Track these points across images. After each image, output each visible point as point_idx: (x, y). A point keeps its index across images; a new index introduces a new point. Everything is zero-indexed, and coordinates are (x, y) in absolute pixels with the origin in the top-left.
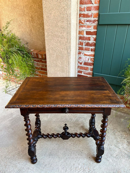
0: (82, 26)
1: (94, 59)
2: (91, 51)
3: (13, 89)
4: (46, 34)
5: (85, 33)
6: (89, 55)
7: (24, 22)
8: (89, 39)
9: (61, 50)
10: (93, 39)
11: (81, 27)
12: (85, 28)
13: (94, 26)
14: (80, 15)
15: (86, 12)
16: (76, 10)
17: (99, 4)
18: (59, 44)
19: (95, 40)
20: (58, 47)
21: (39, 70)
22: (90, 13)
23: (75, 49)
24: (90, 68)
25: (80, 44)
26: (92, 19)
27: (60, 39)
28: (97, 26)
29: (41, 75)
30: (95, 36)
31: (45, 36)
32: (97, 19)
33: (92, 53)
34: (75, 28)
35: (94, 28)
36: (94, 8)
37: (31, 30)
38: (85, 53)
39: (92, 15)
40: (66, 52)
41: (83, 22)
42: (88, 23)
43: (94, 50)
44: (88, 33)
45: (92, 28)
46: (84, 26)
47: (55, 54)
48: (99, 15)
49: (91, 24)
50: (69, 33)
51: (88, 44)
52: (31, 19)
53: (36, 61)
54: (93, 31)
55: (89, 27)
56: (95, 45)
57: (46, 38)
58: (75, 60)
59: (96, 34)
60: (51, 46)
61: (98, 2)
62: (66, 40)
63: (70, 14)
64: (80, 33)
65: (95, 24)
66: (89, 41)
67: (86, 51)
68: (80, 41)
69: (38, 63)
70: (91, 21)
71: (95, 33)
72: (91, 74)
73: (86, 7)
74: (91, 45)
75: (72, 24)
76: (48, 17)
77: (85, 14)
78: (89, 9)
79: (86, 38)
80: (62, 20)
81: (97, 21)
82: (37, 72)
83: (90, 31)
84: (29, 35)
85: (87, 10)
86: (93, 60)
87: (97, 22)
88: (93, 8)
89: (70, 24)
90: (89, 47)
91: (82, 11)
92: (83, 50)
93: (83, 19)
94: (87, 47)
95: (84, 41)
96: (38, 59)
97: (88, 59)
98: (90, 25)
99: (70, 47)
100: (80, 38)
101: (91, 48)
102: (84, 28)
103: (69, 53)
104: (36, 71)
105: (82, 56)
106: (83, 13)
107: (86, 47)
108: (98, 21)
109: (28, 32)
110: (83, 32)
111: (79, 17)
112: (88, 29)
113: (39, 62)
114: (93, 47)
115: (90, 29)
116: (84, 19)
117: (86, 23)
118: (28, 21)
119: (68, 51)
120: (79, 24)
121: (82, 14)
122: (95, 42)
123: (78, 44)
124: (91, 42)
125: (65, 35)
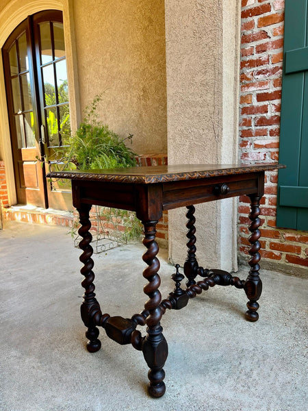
0: (248, 86)
1: (278, 153)
2: (271, 135)
4: (170, 104)
5: (255, 98)
6: (266, 147)
7: (128, 101)
8: (264, 110)
9: (201, 131)
10: (274, 108)
11: (246, 88)
12: (255, 89)
13: (276, 81)
14: (243, 64)
15: (256, 57)
16: (234, 51)
17: (284, 35)
18: (196, 121)
19: (279, 109)
20: (193, 127)
22: (264, 56)
23: (232, 130)
24: (271, 176)
25: (244, 124)
26: (270, 66)
27: (198, 109)
28: (282, 80)
30: (277, 102)
31: (168, 109)
32: (279, 65)
33: (275, 140)
34: (232, 85)
35: (274, 85)
36: (273, 44)
37: (141, 115)
38: (257, 142)
39: (268, 59)
40: (211, 135)
41: (249, 76)
42: (261, 77)
43: (278, 133)
44: (261, 97)
45: (271, 84)
46: (253, 85)
47: (188, 143)
48: (284, 56)
49: (268, 78)
50: (218, 93)
51: (262, 122)
52: (142, 93)
54: (273, 91)
55: (262, 84)
56: (279, 120)
57: (169, 114)
58: (231, 155)
59: (280, 97)
60: (179, 128)
61: (280, 31)
62: (212, 109)
63: (221, 55)
64: (243, 99)
65: (278, 75)
66: (265, 115)
67: (258, 137)
68: (245, 116)
70: (268, 71)
71: (278, 95)
72: (274, 190)
73: (255, 47)
74: (269, 122)
75: (224, 75)
76: (175, 70)
77: (253, 61)
78: (261, 49)
79: (258, 108)
80: (203, 71)
81: (281, 68)
83: (266, 91)
84: (137, 126)
85: (258, 52)
86: (277, 155)
87: (280, 70)
88: (271, 45)
89: (220, 74)
90: (265, 127)
91: (246, 55)
92: (252, 136)
93: (248, 71)
94: (261, 127)
95: (253, 116)
97: (265, 155)
98: (265, 79)
99: (220, 122)
100: (244, 111)
101: (269, 128)
102: (252, 89)
103: (218, 137)
105: (249, 149)
106: (248, 59)
107: (258, 127)
108: (283, 68)
109: (134, 121)
110: (249, 97)
111: (241, 68)
112: (261, 88)
114: (275, 127)
115: (266, 87)
116: (252, 69)
117: (256, 77)
118: (135, 100)
119: (217, 132)
120: (241, 82)
121: (248, 62)
122: (278, 114)
123: (239, 125)
124: (268, 115)
125: (208, 99)
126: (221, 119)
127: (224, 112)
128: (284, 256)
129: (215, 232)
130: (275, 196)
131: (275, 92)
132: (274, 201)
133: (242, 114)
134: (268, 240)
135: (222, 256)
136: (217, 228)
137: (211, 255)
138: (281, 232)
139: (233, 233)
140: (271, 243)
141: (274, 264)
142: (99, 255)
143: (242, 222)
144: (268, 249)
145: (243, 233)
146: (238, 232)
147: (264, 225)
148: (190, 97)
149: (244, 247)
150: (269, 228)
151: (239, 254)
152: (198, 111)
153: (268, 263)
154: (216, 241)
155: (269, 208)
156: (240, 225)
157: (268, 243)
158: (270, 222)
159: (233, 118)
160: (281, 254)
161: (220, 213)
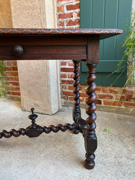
4: (13, 8)
5: (65, 8)
8: (71, 15)
10: (76, 14)
11: (60, 2)
12: (65, 2)
18: (30, 19)
19: (79, 15)
20: (29, 23)
21: (11, 71)
25: (60, 25)
27: (31, 11)
29: (13, 78)
30: (78, 10)
31: (12, 12)
44: (69, 8)
51: (70, 23)
54: (75, 4)
56: (79, 22)
57: (13, 15)
59: (80, 8)
62: (39, 11)
64: (59, 9)
66: (71, 19)
68: (60, 20)
71: (78, 6)
74: (74, 23)
79: (67, 14)
82: (7, 74)
83: (71, 4)
90: (72, 26)
94: (70, 27)
95: (65, 20)
100: (60, 16)
101: (74, 27)
102: (63, 2)
104: (7, 73)
107: (68, 27)
110: (62, 8)
112: (68, 2)
114: (77, 26)
115: (71, 1)
122: (78, 18)
123: (58, 25)
124: (73, 19)
125: (37, 4)
126: (45, 18)
127: (47, 13)
128: (85, 100)
129: (47, 89)
131: (77, 4)
133: (59, 18)
135: (52, 103)
136: (48, 87)
137: (46, 103)
138: (83, 87)
139: (58, 89)
143: (62, 83)
145: (64, 89)
146: (61, 89)
148: (25, 2)
149: (64, 97)
152: (31, 13)
154: (49, 94)
156: (62, 85)
159: (53, 19)
160: (83, 98)
161: (49, 78)
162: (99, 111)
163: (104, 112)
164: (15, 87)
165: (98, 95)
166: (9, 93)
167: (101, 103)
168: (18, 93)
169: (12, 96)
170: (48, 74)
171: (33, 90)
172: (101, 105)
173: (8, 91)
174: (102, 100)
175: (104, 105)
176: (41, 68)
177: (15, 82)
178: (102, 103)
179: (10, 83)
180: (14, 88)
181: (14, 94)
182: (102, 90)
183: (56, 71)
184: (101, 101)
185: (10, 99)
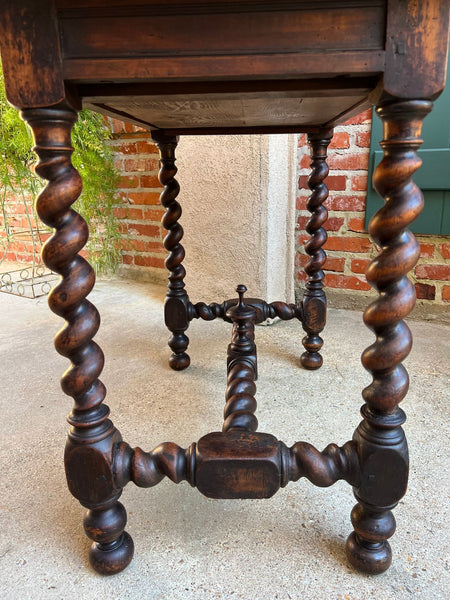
3: (26, 280)
21: (136, 190)
24: (358, 134)
29: (140, 210)
53: (125, 153)
69: (132, 156)
72: (364, 161)
82: (124, 199)
96: (133, 141)
104: (123, 194)
113: (135, 151)
129: (256, 242)
130: (363, 173)
132: (363, 183)
134: (348, 257)
135: (270, 286)
136: (262, 233)
137: (250, 286)
139: (288, 245)
140: (355, 261)
141: (358, 298)
142: (38, 300)
143: (301, 228)
144: (348, 272)
146: (296, 245)
147: (342, 229)
150: (352, 235)
151: (296, 285)
153: (348, 297)
154: (260, 259)
155: (353, 197)
156: (299, 233)
157: (348, 261)
158: (353, 222)
161: (266, 205)
162: (423, 323)
163: (441, 326)
164: (146, 239)
165: (426, 268)
166: (126, 259)
167: (432, 296)
168: (155, 259)
169: (136, 268)
170: (263, 193)
171: (211, 244)
172: (435, 302)
173: (125, 253)
174: (438, 285)
175: (443, 303)
176: (242, 171)
177: (149, 223)
178: (438, 294)
179: (131, 226)
180: (142, 243)
181: (140, 261)
182: (438, 250)
183: (287, 186)
184: (434, 287)
185: (127, 278)
